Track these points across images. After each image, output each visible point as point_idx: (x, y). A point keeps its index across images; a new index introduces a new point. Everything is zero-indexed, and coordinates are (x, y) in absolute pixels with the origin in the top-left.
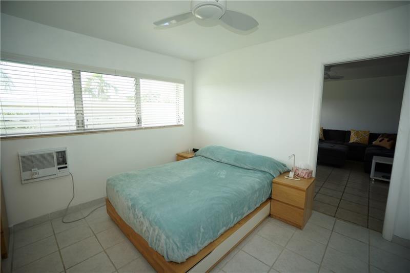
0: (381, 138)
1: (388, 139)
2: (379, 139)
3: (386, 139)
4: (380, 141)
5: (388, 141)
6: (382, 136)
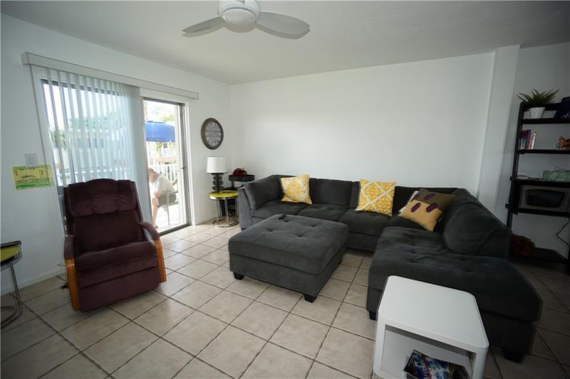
0: (415, 202)
1: (428, 205)
2: (411, 204)
3: (424, 205)
4: (414, 209)
5: (429, 210)
6: (416, 197)
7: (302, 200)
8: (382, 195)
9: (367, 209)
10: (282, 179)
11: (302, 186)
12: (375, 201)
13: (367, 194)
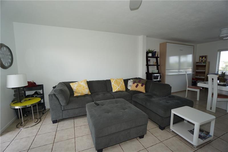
3: (140, 84)
4: (136, 87)
5: (142, 86)
7: (86, 93)
8: (121, 84)
9: (118, 90)
10: (71, 84)
11: (85, 86)
12: (120, 86)
13: (116, 84)
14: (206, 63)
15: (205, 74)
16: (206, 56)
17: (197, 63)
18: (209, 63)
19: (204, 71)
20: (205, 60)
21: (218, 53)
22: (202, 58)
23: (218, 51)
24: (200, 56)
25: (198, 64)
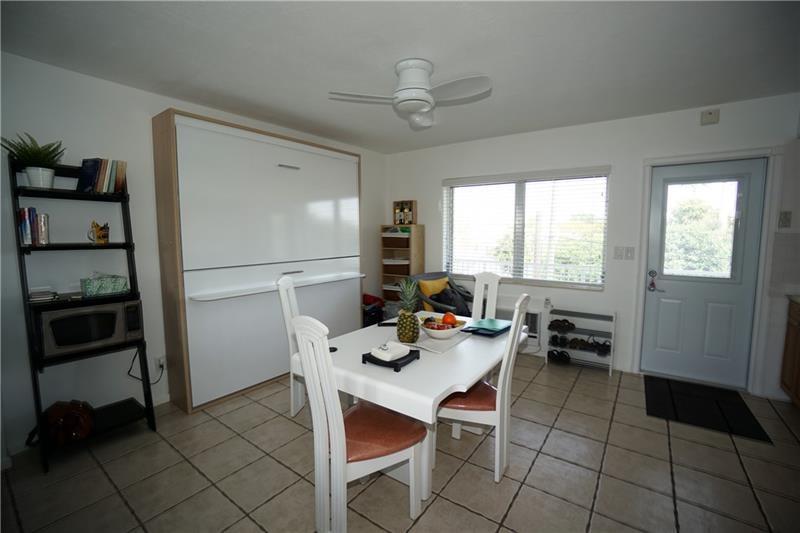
14: (409, 232)
15: (408, 274)
16: (411, 202)
17: (385, 229)
18: (422, 228)
19: (406, 262)
20: (410, 219)
21: (445, 191)
22: (402, 210)
23: (444, 186)
24: (395, 203)
25: (388, 235)
